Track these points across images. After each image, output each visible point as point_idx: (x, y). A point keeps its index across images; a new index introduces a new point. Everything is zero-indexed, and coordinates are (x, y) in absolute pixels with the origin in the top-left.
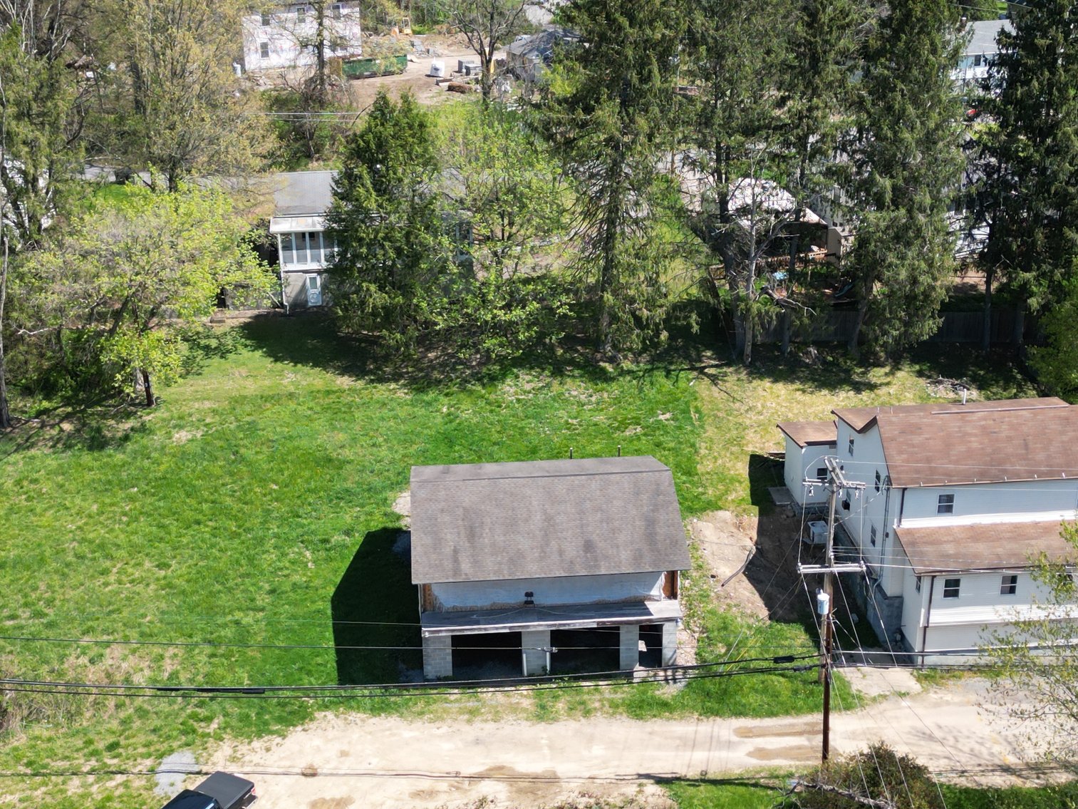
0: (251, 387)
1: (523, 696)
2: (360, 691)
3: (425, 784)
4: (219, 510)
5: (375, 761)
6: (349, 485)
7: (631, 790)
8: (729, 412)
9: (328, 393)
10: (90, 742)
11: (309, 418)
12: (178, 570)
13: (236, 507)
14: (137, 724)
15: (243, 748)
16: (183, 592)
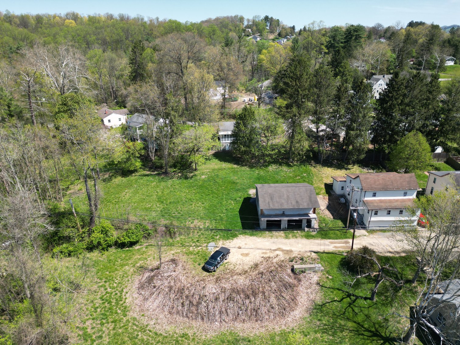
0: (216, 167)
1: (282, 233)
2: (247, 231)
3: (264, 251)
4: (213, 193)
5: (253, 246)
6: (239, 188)
7: (309, 254)
8: (319, 174)
9: (232, 168)
10: (193, 240)
11: (229, 174)
12: (207, 204)
13: (216, 192)
14: (202, 236)
15: (225, 242)
16: (208, 209)
